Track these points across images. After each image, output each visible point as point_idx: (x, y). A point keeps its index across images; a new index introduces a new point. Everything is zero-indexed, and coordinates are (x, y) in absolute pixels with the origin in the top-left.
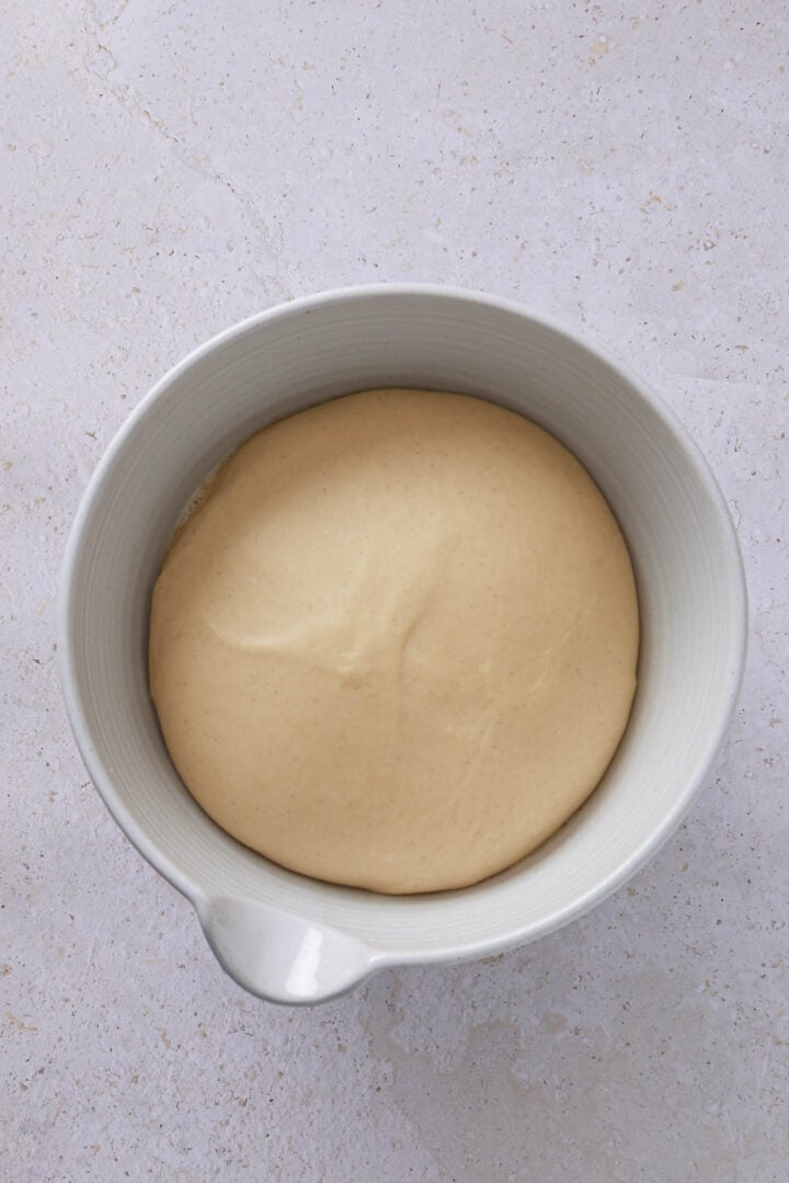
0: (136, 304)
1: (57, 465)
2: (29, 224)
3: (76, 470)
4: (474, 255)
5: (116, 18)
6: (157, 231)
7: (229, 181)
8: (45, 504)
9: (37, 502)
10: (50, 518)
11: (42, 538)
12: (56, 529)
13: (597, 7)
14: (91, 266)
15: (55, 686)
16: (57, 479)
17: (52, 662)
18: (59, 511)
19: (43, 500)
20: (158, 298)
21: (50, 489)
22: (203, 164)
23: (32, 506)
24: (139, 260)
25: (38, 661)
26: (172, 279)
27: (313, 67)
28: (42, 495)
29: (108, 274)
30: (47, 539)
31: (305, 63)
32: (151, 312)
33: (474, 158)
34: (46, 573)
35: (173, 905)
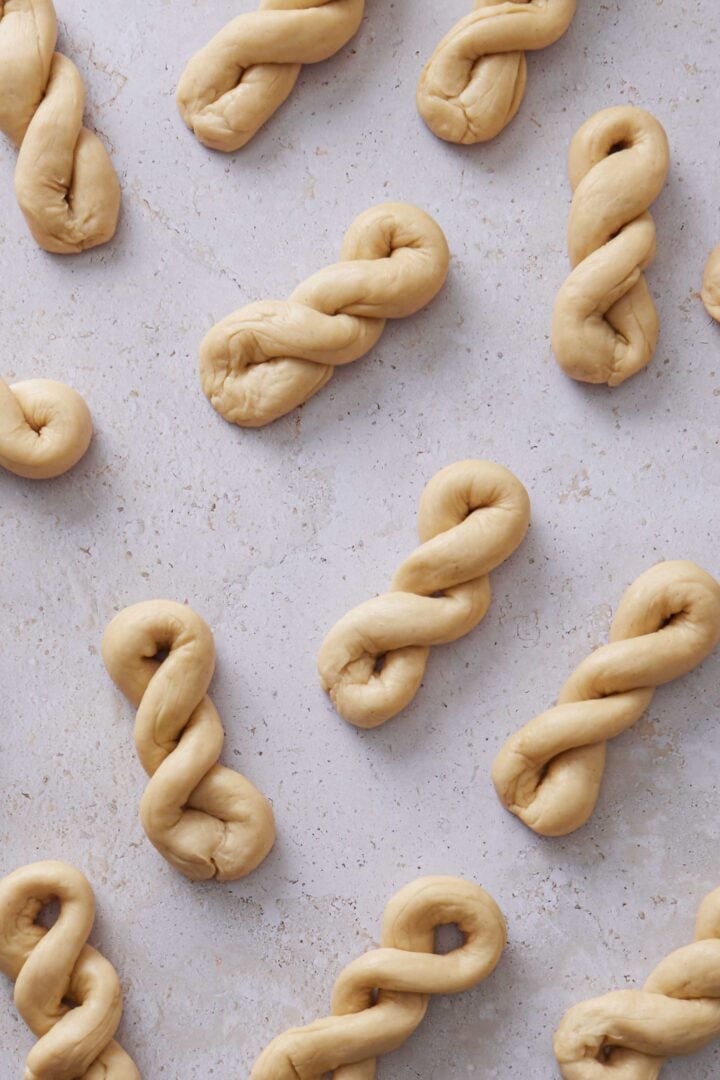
0: (134, 409)
1: (48, 584)
2: (18, 322)
3: (69, 589)
4: (500, 356)
5: (114, 99)
6: (157, 330)
7: (235, 276)
8: (36, 625)
9: (27, 623)
10: (41, 640)
11: (32, 662)
12: (47, 652)
13: (633, 89)
14: (84, 368)
15: (46, 823)
16: (48, 598)
17: (42, 796)
18: (51, 632)
19: (34, 621)
20: (158, 402)
21: (41, 609)
22: (207, 259)
23: (21, 627)
24: (137, 361)
25: (27, 796)
26: (173, 381)
27: (326, 153)
28: (32, 616)
29: (104, 376)
30: (38, 662)
31: (318, 148)
32: (151, 418)
33: (500, 251)
34: (36, 701)
35: (173, 1060)
